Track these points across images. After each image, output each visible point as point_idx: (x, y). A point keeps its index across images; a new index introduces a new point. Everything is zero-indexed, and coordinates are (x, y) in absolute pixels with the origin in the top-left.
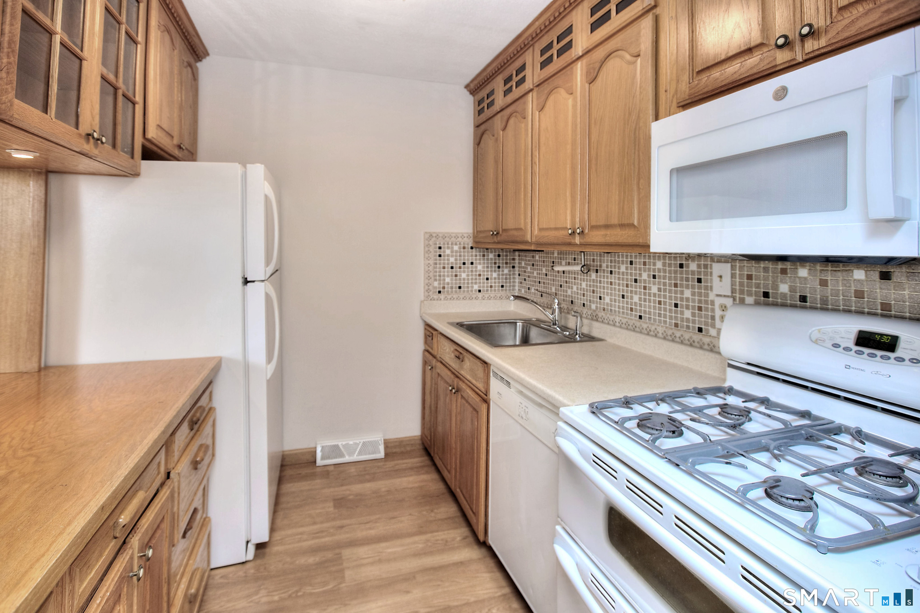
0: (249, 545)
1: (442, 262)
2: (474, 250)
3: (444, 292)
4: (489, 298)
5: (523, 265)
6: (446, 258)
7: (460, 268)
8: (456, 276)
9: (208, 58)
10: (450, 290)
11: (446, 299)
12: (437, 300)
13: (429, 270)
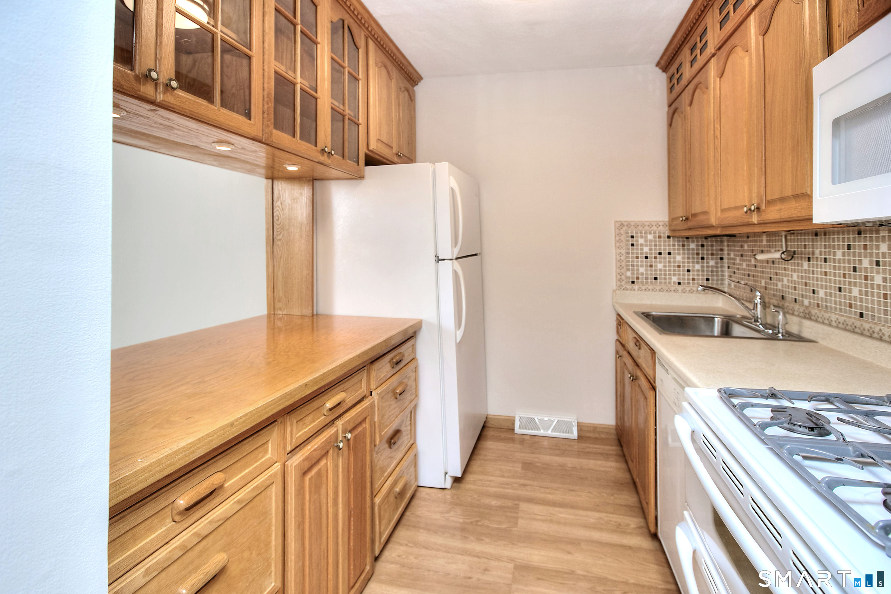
0: (447, 476)
1: (635, 251)
2: (671, 239)
3: (638, 282)
4: (691, 291)
5: (732, 256)
6: (640, 247)
7: (655, 258)
8: (651, 266)
9: (422, 81)
10: (645, 280)
11: (640, 289)
12: (631, 290)
13: (621, 259)
